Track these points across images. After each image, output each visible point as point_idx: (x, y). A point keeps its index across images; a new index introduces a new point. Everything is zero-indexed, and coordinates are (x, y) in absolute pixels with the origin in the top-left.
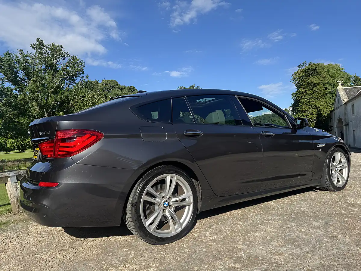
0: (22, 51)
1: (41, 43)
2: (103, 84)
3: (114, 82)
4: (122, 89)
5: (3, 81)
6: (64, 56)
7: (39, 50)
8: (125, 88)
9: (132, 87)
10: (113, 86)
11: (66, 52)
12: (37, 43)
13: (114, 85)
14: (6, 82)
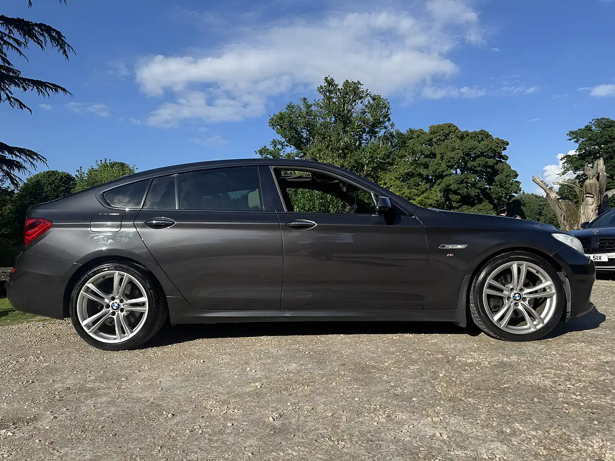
0: (306, 99)
1: (330, 83)
2: (431, 133)
3: (449, 127)
4: (462, 138)
5: (283, 146)
6: (361, 98)
7: (328, 94)
8: (467, 135)
9: (482, 132)
10: (446, 134)
11: (365, 91)
12: (324, 84)
13: (450, 132)
14: (287, 146)
